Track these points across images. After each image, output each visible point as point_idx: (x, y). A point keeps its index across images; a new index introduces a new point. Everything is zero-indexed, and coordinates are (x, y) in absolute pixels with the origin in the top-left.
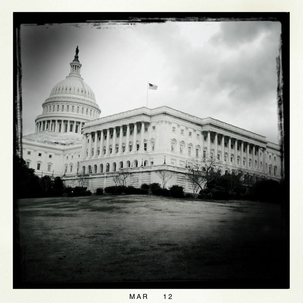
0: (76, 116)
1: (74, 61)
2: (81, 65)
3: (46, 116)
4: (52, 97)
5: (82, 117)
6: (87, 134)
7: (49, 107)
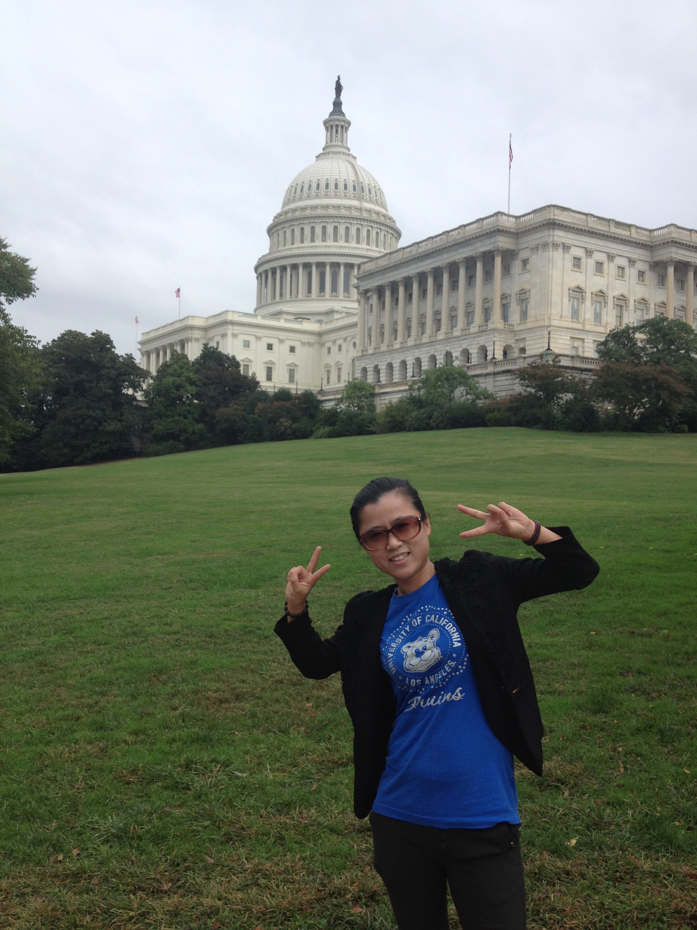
0: (343, 251)
1: (331, 114)
2: (349, 123)
3: (278, 255)
4: (286, 208)
5: (357, 252)
6: (366, 291)
7: (281, 233)
